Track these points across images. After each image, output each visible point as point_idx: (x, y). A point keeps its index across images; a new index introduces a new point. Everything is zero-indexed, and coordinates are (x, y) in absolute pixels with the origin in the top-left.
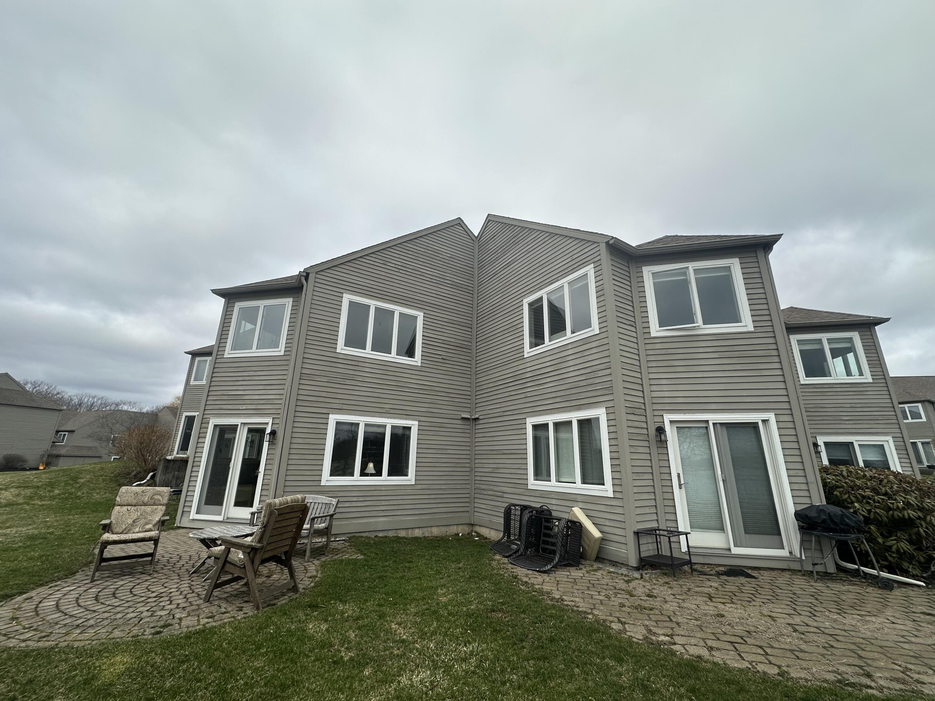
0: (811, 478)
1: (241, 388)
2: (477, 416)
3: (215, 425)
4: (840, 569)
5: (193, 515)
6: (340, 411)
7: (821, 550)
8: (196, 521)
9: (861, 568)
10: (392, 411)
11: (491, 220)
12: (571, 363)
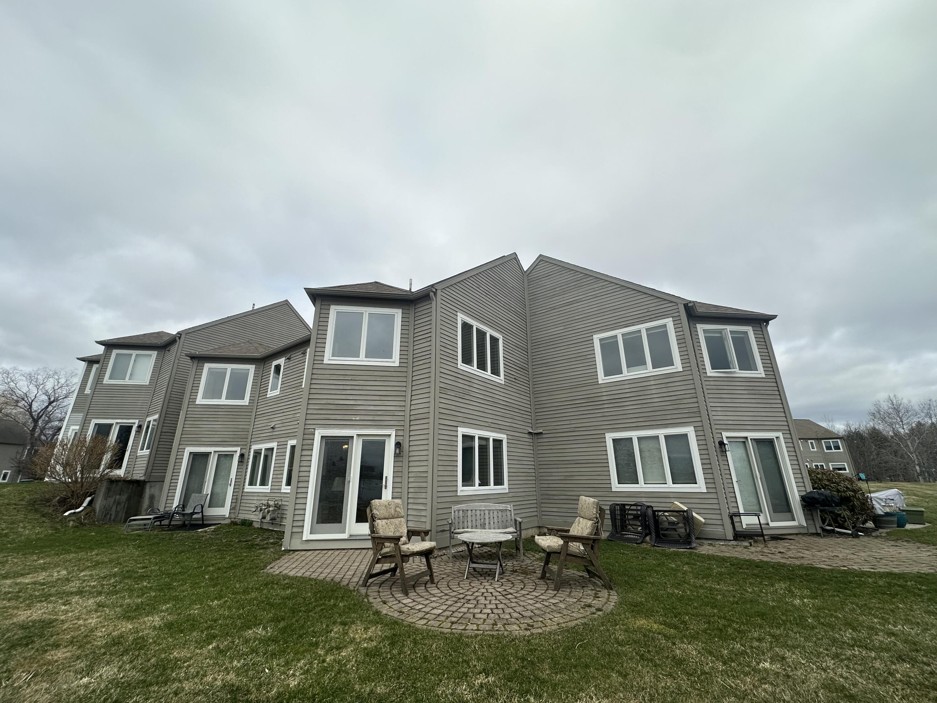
0: (804, 475)
1: (351, 397)
2: (541, 431)
3: (322, 437)
4: (824, 530)
5: (307, 536)
6: (465, 424)
7: (813, 519)
8: (310, 542)
9: (836, 529)
10: (493, 425)
11: (541, 259)
12: (654, 392)
